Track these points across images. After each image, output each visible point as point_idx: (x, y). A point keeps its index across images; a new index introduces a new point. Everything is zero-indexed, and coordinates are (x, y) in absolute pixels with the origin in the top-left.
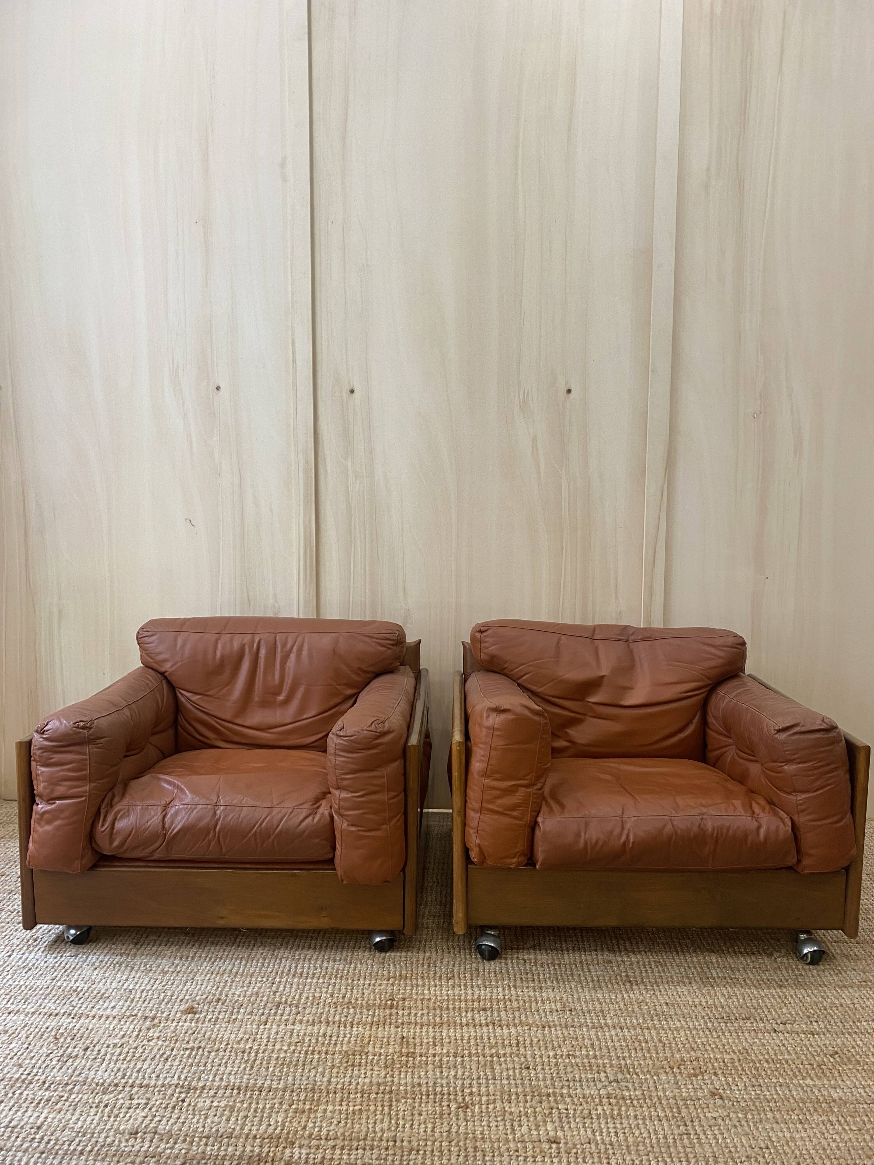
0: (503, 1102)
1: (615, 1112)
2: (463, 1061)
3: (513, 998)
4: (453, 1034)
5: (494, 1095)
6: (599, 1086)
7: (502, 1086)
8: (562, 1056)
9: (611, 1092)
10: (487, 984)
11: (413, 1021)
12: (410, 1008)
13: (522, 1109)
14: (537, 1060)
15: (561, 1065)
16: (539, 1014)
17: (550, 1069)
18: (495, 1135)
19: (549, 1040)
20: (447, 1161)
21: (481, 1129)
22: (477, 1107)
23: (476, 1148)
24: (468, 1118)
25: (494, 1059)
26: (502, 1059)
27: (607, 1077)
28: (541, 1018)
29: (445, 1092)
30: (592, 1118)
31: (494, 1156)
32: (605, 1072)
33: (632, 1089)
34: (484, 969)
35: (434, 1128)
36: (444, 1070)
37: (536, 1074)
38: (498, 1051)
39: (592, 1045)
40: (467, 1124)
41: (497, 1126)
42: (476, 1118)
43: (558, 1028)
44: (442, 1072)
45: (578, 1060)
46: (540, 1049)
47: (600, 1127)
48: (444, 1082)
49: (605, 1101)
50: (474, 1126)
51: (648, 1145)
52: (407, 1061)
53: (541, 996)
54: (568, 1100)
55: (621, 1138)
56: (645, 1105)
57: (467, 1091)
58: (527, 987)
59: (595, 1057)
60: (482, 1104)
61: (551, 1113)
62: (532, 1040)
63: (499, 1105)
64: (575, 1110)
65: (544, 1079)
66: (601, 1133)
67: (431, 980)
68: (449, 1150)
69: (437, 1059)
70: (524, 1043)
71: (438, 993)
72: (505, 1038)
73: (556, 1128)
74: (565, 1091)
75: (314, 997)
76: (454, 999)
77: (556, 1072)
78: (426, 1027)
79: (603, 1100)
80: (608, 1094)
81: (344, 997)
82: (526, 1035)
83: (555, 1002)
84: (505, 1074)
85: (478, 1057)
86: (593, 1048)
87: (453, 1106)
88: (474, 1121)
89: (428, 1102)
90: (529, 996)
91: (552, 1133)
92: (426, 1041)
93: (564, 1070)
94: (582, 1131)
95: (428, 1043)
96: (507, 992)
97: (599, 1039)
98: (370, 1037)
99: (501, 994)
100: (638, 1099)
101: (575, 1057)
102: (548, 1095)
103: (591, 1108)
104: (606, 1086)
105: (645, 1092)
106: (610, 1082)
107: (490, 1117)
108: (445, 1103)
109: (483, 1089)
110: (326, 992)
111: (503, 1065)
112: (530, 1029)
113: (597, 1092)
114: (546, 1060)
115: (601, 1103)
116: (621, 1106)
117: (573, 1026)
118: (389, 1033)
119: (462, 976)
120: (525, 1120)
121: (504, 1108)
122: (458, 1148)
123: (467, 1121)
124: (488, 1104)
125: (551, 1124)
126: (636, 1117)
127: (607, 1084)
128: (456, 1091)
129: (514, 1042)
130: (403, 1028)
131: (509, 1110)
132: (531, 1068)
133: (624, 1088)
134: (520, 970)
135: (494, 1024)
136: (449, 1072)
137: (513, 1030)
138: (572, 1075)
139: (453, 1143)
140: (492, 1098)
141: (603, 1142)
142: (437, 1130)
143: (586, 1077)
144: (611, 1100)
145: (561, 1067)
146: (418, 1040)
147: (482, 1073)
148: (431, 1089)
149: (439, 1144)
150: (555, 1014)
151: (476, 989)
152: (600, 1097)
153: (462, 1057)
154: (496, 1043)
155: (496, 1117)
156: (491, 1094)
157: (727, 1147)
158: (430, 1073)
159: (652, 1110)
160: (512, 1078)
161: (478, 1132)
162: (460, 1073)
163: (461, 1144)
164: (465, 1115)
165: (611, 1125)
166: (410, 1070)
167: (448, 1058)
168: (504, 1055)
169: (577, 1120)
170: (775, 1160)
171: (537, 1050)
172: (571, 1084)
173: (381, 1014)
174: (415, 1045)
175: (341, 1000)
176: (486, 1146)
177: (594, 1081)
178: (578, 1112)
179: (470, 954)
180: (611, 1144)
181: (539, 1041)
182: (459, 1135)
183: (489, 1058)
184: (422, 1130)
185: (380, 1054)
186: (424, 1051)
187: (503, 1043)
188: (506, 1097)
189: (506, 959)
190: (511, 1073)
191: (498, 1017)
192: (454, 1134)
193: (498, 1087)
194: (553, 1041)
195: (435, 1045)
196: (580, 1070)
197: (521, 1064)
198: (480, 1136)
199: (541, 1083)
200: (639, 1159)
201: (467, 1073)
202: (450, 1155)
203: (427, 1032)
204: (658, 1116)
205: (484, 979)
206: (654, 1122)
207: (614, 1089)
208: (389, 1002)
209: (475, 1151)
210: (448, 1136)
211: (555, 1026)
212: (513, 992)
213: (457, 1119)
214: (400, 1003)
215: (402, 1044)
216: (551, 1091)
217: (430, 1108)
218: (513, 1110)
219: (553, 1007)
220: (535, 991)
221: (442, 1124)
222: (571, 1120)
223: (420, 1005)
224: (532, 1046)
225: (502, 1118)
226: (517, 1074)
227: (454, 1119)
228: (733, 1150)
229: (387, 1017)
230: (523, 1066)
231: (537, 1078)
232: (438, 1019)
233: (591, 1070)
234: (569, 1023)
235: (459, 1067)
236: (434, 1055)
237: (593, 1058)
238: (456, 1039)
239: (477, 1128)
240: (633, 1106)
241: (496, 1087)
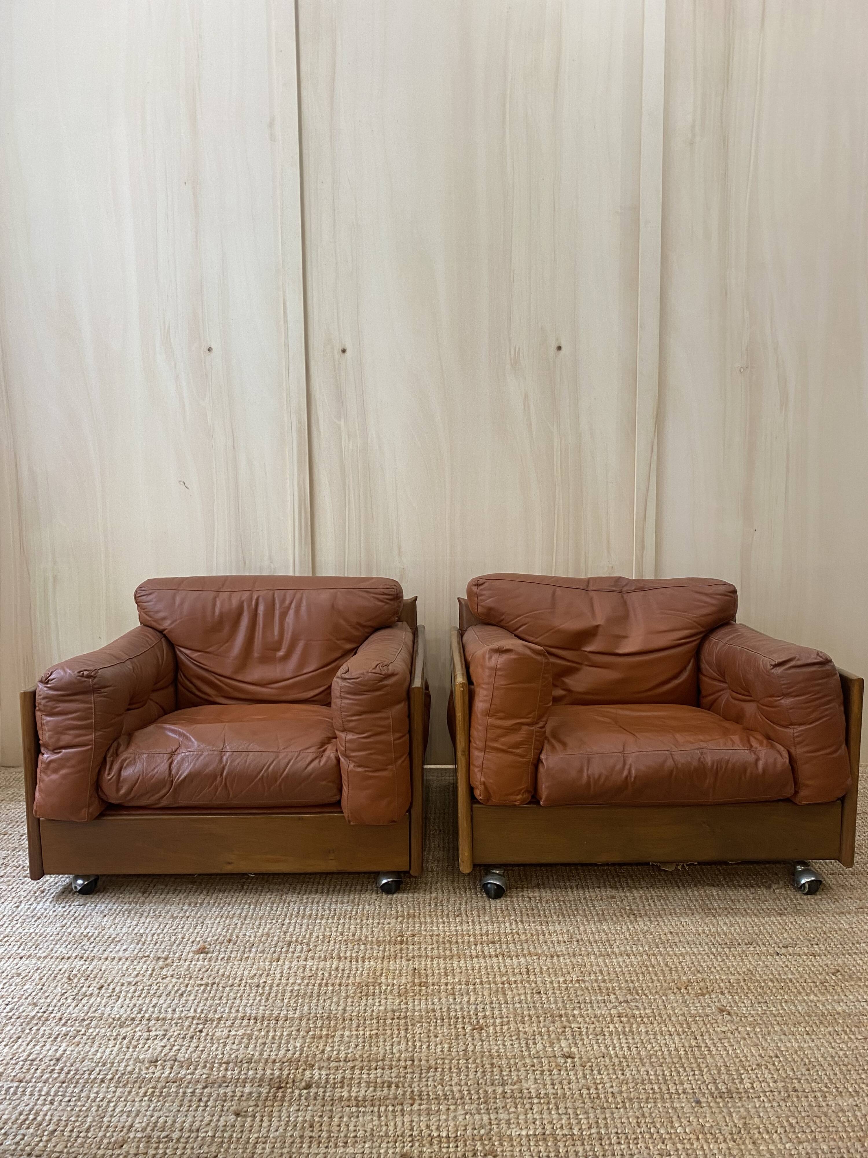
0: (516, 1023)
1: (627, 1029)
2: (475, 988)
3: (521, 931)
4: (464, 965)
5: (507, 1017)
6: (610, 1006)
7: (515, 1009)
8: (572, 981)
9: (621, 1011)
10: (494, 920)
11: (423, 954)
12: (420, 943)
13: (535, 1029)
14: (548, 986)
15: (572, 989)
16: (547, 945)
17: (561, 993)
18: (511, 1052)
19: (558, 967)
21: (496, 1048)
22: (491, 1028)
23: (492, 1064)
24: (483, 1038)
25: (506, 986)
26: (514, 986)
27: (617, 998)
28: (549, 949)
29: (460, 1016)
30: (604, 1035)
31: (511, 1071)
32: (615, 994)
33: (642, 1008)
34: (490, 907)
35: (450, 1047)
36: (457, 997)
37: (548, 998)
38: (509, 978)
39: (601, 971)
40: (482, 1044)
41: (512, 1045)
42: (491, 1038)
43: (566, 957)
44: (455, 999)
46: (549, 976)
47: (613, 1042)
48: (458, 1007)
49: (616, 1019)
50: (490, 1045)
51: (661, 1057)
52: (420, 990)
53: (548, 929)
54: (580, 1020)
55: (634, 1051)
56: (655, 1022)
57: (481, 1014)
58: (534, 922)
60: (496, 1026)
61: (564, 1032)
62: (541, 968)
63: (512, 1026)
64: (587, 1028)
65: (556, 1002)
66: (614, 1048)
67: (439, 918)
68: (467, 1067)
69: (449, 987)
70: (534, 971)
71: (446, 929)
72: (515, 967)
73: (570, 1044)
74: (576, 1012)
75: (324, 936)
76: (463, 934)
77: (567, 995)
78: (437, 959)
79: (614, 1019)
80: (619, 1013)
81: (354, 935)
82: (536, 964)
83: (562, 934)
84: (517, 998)
85: (490, 984)
86: (602, 974)
87: (468, 1028)
88: (489, 1041)
89: (443, 1025)
91: (566, 1049)
92: (437, 972)
93: (574, 993)
94: (596, 1047)
95: (439, 973)
96: (514, 926)
97: (606, 966)
98: (382, 970)
99: (508, 929)
100: (648, 1017)
101: (584, 981)
102: (561, 1016)
103: (603, 1026)
104: (617, 1006)
105: (655, 1011)
106: (621, 1003)
107: (504, 1037)
108: (460, 1026)
109: (496, 1013)
110: (336, 931)
111: (515, 991)
112: (539, 959)
113: (608, 1012)
114: (556, 985)
115: (612, 1021)
116: (632, 1024)
117: (580, 955)
118: (400, 965)
119: (469, 913)
120: (540, 1038)
121: (518, 1028)
122: (475, 1065)
123: (482, 1041)
124: (502, 1026)
125: (565, 1041)
126: (647, 1032)
127: (617, 1004)
128: (470, 1015)
129: (524, 970)
130: (414, 961)
131: (523, 1030)
132: (542, 992)
133: (634, 1008)
134: (526, 907)
135: (503, 955)
136: (462, 999)
137: (522, 960)
138: (583, 997)
139: (470, 1061)
140: (506, 1020)
141: (617, 1056)
142: (454, 1050)
143: (596, 999)
144: (622, 1019)
145: (572, 991)
146: (429, 971)
147: (494, 999)
148: (445, 1014)
149: (457, 1062)
150: (563, 944)
151: (483, 925)
152: (611, 1016)
153: (474, 985)
154: (507, 971)
155: (511, 1036)
156: (505, 1016)
157: (737, 1057)
158: (444, 1000)
159: (663, 1025)
160: (524, 1002)
161: (494, 1051)
162: (472, 999)
163: (478, 1061)
164: (480, 1036)
165: (623, 1041)
166: (424, 998)
167: (460, 986)
168: (515, 982)
169: (590, 1037)
170: (785, 1068)
171: (547, 976)
172: (582, 1006)
173: (392, 949)
174: (427, 976)
175: (351, 938)
176: (503, 1063)
177: (604, 1002)
178: (591, 1030)
179: (476, 894)
180: (625, 1057)
181: (548, 969)
182: (476, 1053)
183: (500, 986)
184: (439, 1050)
185: (393, 985)
186: (436, 980)
187: (513, 971)
188: (520, 1019)
189: (511, 897)
190: (523, 997)
191: (507, 948)
192: (471, 1053)
193: (511, 1010)
194: (562, 969)
195: (446, 975)
196: (590, 993)
197: (533, 990)
198: (496, 1054)
199: (553, 1006)
201: (480, 999)
202: (468, 1071)
203: (438, 964)
204: (669, 1031)
205: (491, 916)
206: (664, 1036)
207: (624, 1009)
208: (399, 939)
209: (492, 1067)
210: (465, 1055)
211: (563, 955)
212: (520, 926)
213: (473, 1039)
214: (410, 939)
215: (414, 975)
216: (563, 1012)
217: (445, 1030)
218: (527, 1029)
219: (561, 938)
220: (541, 925)
221: (458, 1044)
222: (584, 1037)
223: (430, 941)
224: (541, 973)
225: (517, 1037)
226: (529, 999)
227: (470, 1039)
228: (743, 1059)
229: (398, 951)
230: (534, 992)
231: (549, 1001)
232: (448, 953)
233: (601, 992)
234: (577, 953)
235: (471, 993)
236: (446, 984)
237: (603, 982)
238: (467, 970)
239: (492, 1047)
240: (644, 1023)
241: (509, 1010)
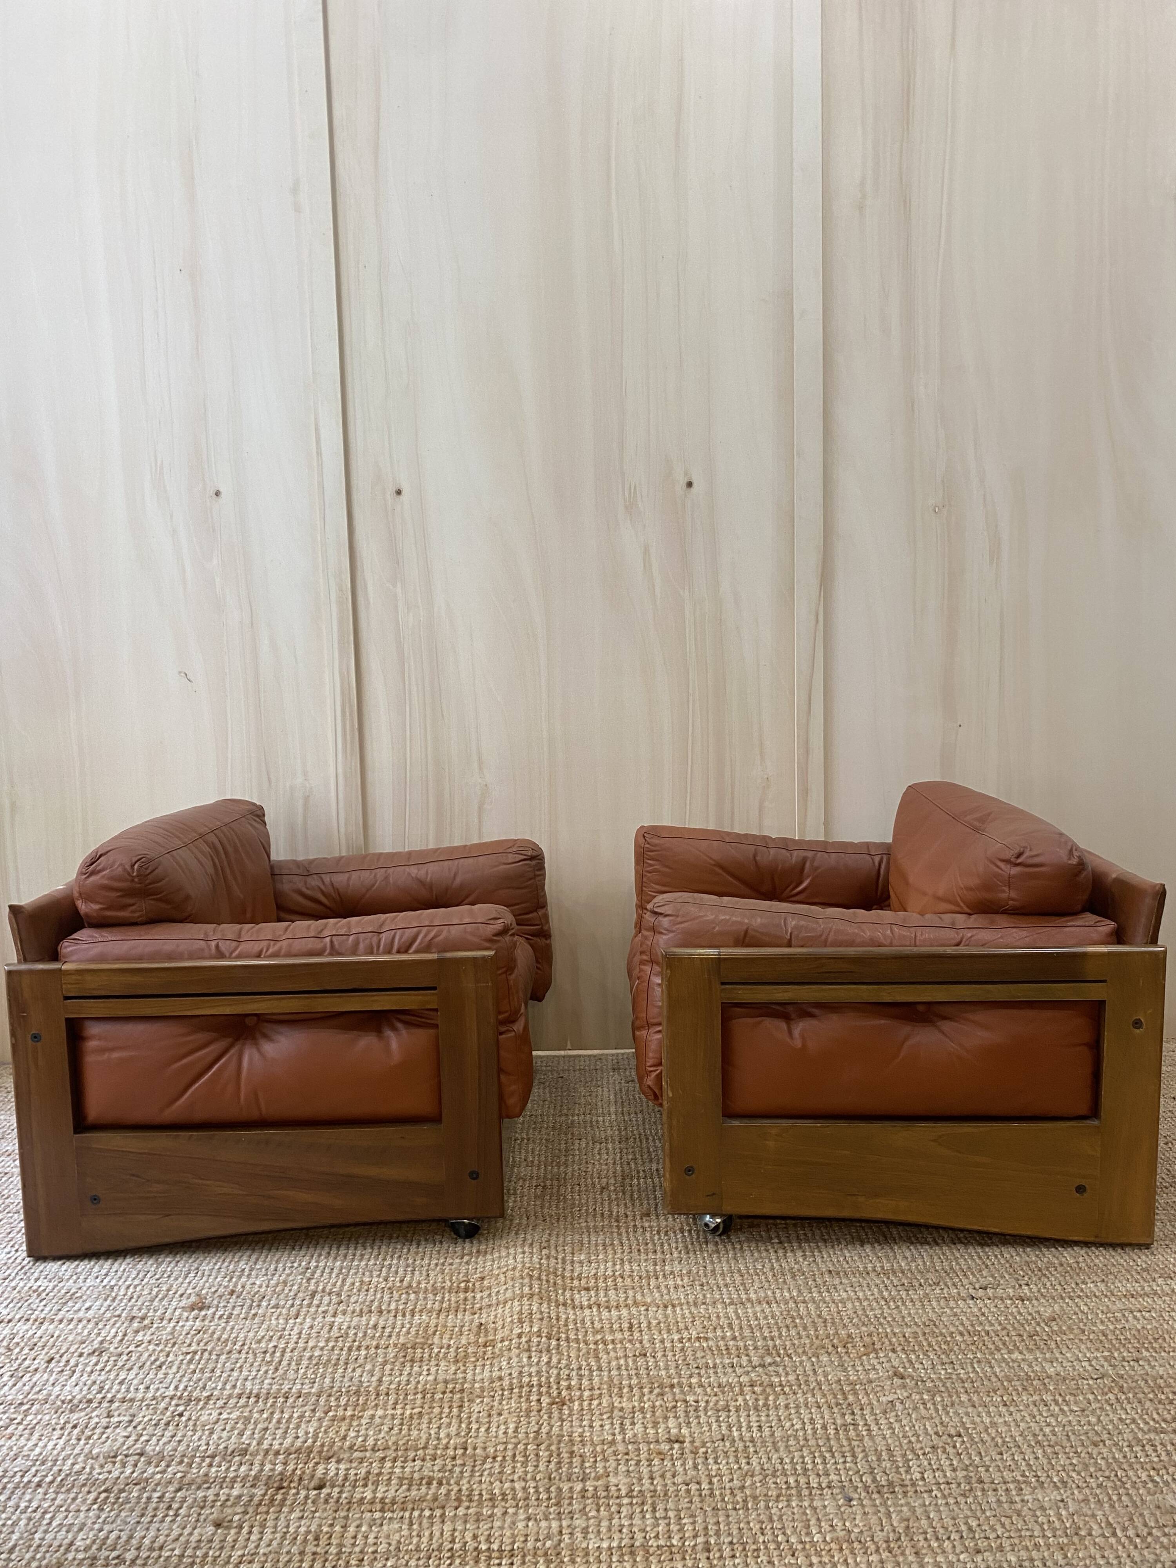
2: (559, 1346)
3: (626, 1273)
4: (547, 1310)
5: (599, 1389)
6: (739, 1371)
7: (611, 1378)
8: (689, 1339)
9: (753, 1378)
10: (592, 1257)
11: (494, 1304)
12: (490, 1290)
13: (636, 1404)
14: (658, 1346)
15: (689, 1350)
16: (659, 1292)
17: (674, 1355)
18: (600, 1436)
19: (673, 1321)
20: (533, 1468)
21: (580, 1430)
22: (576, 1403)
23: (572, 1453)
24: (564, 1417)
25: (600, 1347)
26: (610, 1347)
27: (749, 1362)
28: (662, 1296)
29: (535, 1384)
30: (729, 1411)
32: (747, 1355)
33: (781, 1373)
35: (516, 1429)
36: (533, 1356)
37: (656, 1362)
38: (604, 1337)
39: (730, 1325)
40: (562, 1425)
41: (602, 1426)
42: (574, 1417)
43: (684, 1307)
44: (530, 1358)
45: (711, 1343)
46: (660, 1333)
47: (739, 1421)
48: (534, 1371)
49: (746, 1389)
50: (571, 1426)
51: (801, 1438)
52: (485, 1353)
53: (663, 1270)
54: (698, 1390)
55: (767, 1432)
57: (563, 1385)
58: (646, 1260)
59: (734, 1338)
60: (583, 1401)
61: (675, 1407)
62: (650, 1323)
63: (605, 1402)
64: (707, 1402)
65: (667, 1368)
66: (739, 1429)
67: (519, 1249)
68: (537, 1455)
69: (524, 1340)
70: (640, 1327)
71: (527, 1260)
72: (615, 1320)
73: (680, 1424)
74: (694, 1380)
75: (362, 1282)
77: (682, 1358)
78: (511, 1301)
80: (750, 1380)
81: (402, 1281)
82: (642, 1317)
83: (681, 1276)
84: (614, 1363)
85: (579, 1343)
86: (732, 1329)
87: (544, 1402)
88: (572, 1421)
89: (510, 1399)
90: (647, 1271)
91: (674, 1431)
92: (509, 1319)
93: (693, 1355)
94: (714, 1426)
95: (512, 1321)
97: (738, 1317)
98: (436, 1326)
99: (610, 1270)
100: (791, 1386)
101: (707, 1339)
102: (672, 1386)
103: (729, 1398)
104: (748, 1372)
105: (800, 1377)
106: (753, 1367)
107: (593, 1415)
108: (534, 1398)
109: (585, 1382)
110: (379, 1276)
111: (612, 1354)
112: (647, 1310)
113: (736, 1379)
114: (668, 1345)
115: (742, 1393)
116: (768, 1394)
117: (704, 1303)
118: (462, 1321)
120: (640, 1416)
121: (613, 1404)
123: (563, 1421)
124: (590, 1400)
125: (674, 1420)
127: (750, 1369)
128: (550, 1383)
129: (626, 1325)
130: (481, 1314)
131: (620, 1406)
132: (649, 1355)
134: (638, 1240)
135: (599, 1306)
136: (540, 1359)
137: (626, 1312)
138: (704, 1360)
139: (543, 1447)
140: (597, 1392)
141: (741, 1439)
142: (521, 1432)
143: (721, 1362)
144: (755, 1388)
145: (689, 1352)
146: (499, 1325)
147: (584, 1363)
148: (515, 1381)
149: (523, 1447)
150: (681, 1290)
151: (577, 1263)
152: (740, 1384)
153: (558, 1340)
154: (602, 1327)
155: (601, 1414)
156: (596, 1388)
158: (515, 1362)
160: (623, 1368)
161: (576, 1434)
162: (554, 1361)
163: (553, 1448)
164: (559, 1414)
165: (753, 1418)
166: (488, 1363)
167: (539, 1340)
168: (613, 1341)
169: (709, 1413)
171: (657, 1333)
172: (703, 1372)
173: (452, 1299)
174: (495, 1331)
175: (398, 1285)
177: (732, 1367)
178: (711, 1404)
180: (752, 1441)
181: (659, 1323)
182: (551, 1437)
183: (592, 1346)
184: (501, 1432)
185: (449, 1346)
186: (506, 1334)
187: (612, 1327)
188: (616, 1390)
190: (622, 1362)
191: (605, 1296)
192: (544, 1436)
193: (606, 1380)
194: (678, 1322)
195: (521, 1323)
196: (713, 1355)
197: (636, 1352)
198: (579, 1439)
199: (663, 1373)
200: (791, 1456)
201: (563, 1365)
202: (538, 1461)
203: (512, 1307)
204: (816, 1402)
205: (589, 1253)
206: (809, 1408)
207: (758, 1375)
208: (463, 1285)
209: (571, 1457)
210: (535, 1438)
211: (680, 1305)
212: (627, 1267)
213: (549, 1418)
214: (478, 1284)
215: (478, 1333)
216: (675, 1381)
217: (513, 1405)
218: (624, 1405)
219: (678, 1283)
220: (655, 1264)
221: (528, 1425)
222: (702, 1414)
223: (503, 1282)
225: (609, 1415)
226: (630, 1363)
227: (544, 1418)
229: (460, 1302)
230: (639, 1354)
232: (526, 1290)
233: (729, 1354)
234: (700, 1301)
236: (520, 1337)
237: (731, 1340)
238: (549, 1317)
239: (575, 1429)
240: (784, 1393)
241: (602, 1379)
